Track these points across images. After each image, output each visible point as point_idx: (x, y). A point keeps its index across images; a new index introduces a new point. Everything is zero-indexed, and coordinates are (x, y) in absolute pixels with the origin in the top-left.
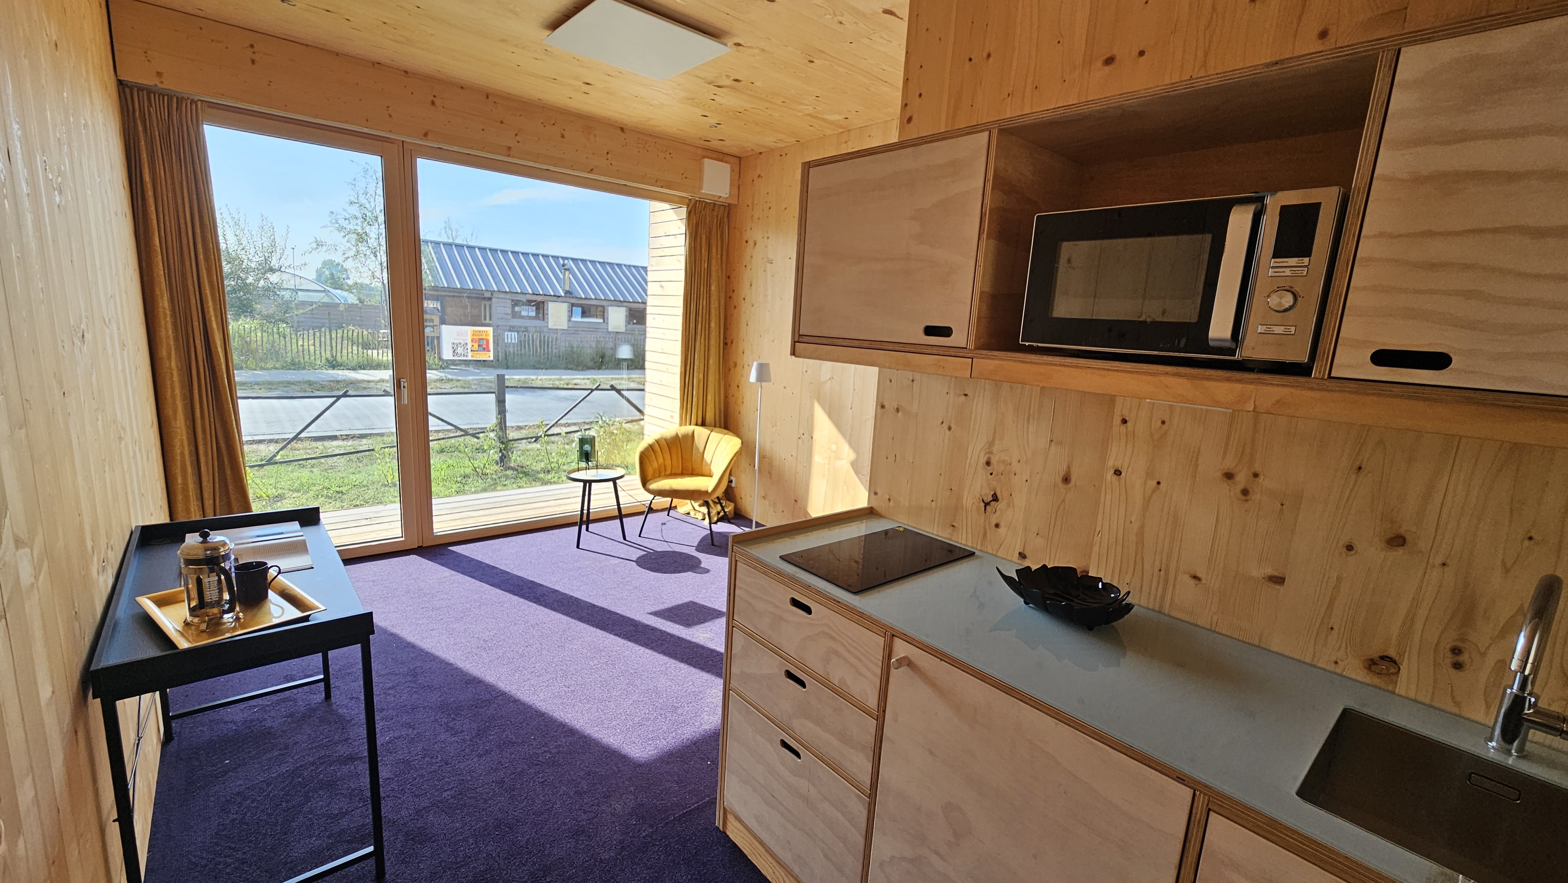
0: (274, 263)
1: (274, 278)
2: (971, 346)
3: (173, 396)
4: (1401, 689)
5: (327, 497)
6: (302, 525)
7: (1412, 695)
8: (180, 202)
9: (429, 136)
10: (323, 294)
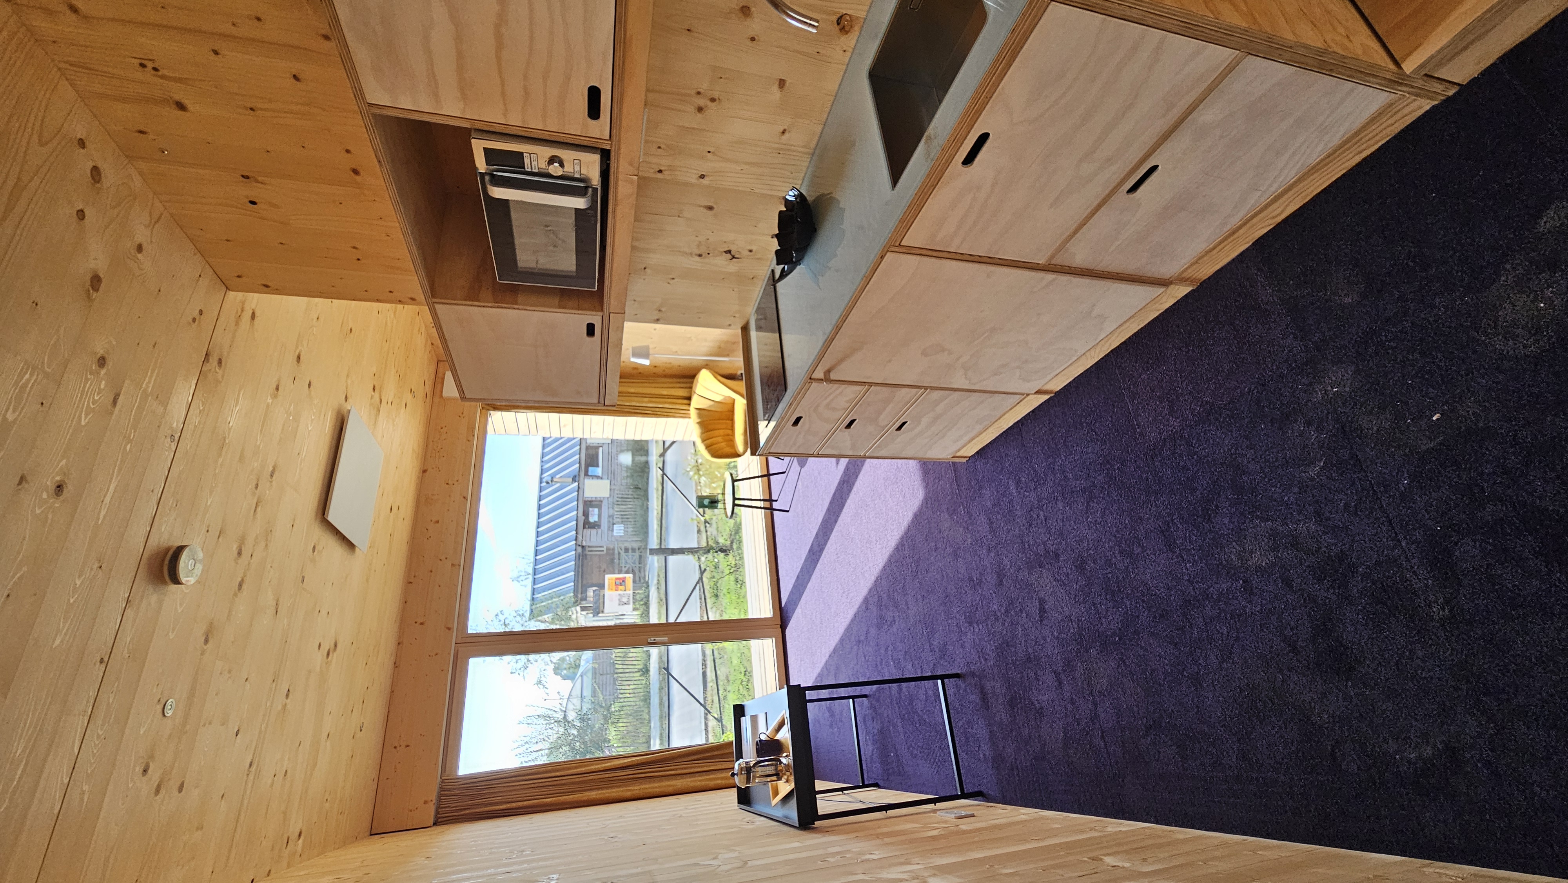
0: (560, 716)
1: (571, 716)
2: (601, 314)
3: (659, 787)
4: (863, 14)
5: (748, 681)
6: (744, 715)
7: (866, 8)
8: (518, 787)
9: (450, 626)
10: (585, 678)
